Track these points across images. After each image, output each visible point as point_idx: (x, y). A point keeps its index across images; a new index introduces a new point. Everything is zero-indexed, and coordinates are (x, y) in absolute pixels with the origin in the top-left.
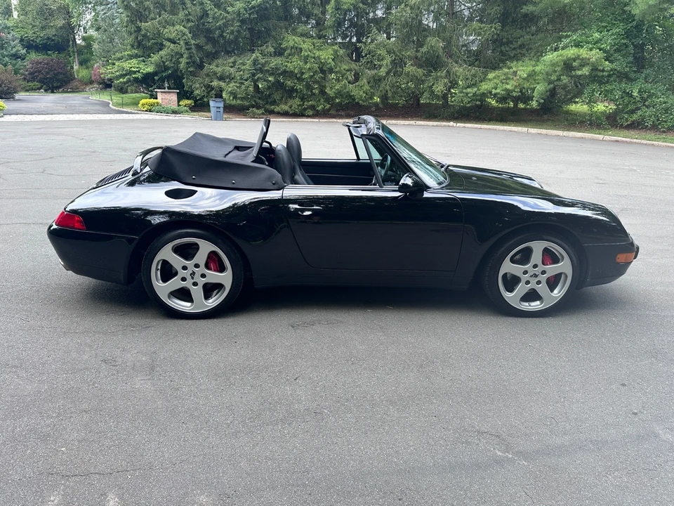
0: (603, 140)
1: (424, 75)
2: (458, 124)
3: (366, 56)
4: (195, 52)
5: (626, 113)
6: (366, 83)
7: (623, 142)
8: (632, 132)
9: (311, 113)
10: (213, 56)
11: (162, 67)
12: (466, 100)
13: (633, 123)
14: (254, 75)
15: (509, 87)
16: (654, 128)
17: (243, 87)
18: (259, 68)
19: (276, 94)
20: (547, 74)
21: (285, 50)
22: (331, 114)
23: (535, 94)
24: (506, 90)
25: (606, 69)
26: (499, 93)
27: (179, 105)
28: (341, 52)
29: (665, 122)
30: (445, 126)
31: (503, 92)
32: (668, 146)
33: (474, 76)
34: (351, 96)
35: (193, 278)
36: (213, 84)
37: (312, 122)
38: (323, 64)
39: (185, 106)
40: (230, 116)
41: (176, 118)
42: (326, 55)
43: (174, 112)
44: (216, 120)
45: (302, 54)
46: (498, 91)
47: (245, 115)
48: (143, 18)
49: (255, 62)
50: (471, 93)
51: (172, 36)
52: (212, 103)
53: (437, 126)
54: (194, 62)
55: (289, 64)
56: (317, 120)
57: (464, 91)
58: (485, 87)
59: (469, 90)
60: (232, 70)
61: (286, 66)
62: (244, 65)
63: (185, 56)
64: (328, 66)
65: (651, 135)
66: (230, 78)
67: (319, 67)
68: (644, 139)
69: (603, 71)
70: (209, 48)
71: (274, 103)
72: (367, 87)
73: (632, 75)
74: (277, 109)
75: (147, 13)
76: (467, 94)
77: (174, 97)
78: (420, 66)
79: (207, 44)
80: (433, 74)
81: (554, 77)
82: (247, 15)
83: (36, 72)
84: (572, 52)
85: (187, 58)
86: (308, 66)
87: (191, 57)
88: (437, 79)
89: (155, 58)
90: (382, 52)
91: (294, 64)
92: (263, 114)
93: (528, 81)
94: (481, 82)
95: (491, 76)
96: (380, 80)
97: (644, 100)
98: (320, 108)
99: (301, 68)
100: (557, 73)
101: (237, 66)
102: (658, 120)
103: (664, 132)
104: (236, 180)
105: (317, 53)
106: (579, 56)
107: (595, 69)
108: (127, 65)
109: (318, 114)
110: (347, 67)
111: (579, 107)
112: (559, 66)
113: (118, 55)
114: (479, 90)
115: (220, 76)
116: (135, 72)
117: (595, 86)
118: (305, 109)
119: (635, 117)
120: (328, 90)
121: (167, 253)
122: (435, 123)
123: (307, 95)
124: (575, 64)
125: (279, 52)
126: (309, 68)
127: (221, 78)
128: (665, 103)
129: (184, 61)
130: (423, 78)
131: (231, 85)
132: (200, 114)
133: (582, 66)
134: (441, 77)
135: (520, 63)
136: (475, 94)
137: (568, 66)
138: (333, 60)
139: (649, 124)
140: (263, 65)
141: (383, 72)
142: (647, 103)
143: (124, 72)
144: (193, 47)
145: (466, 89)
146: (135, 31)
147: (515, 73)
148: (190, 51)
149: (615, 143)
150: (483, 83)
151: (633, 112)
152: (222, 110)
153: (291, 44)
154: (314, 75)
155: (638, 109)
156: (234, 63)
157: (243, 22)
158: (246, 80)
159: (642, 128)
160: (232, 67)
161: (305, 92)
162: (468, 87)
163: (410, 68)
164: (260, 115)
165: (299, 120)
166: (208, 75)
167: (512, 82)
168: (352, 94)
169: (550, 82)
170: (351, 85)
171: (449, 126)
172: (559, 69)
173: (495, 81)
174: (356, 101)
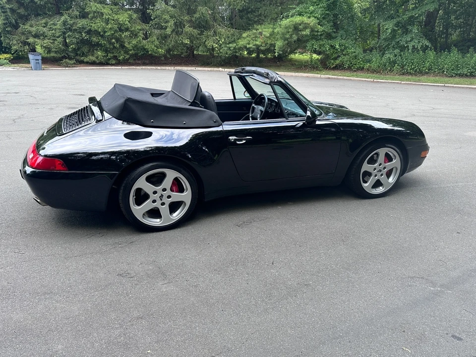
0: (320, 78)
1: (199, 34)
2: (226, 70)
3: (154, 19)
4: (9, 14)
5: (332, 59)
6: (156, 39)
7: (332, 78)
8: (336, 72)
9: (114, 62)
10: (25, 19)
12: (229, 52)
13: (336, 66)
14: (64, 33)
15: (258, 43)
16: (349, 68)
17: (56, 42)
18: (68, 28)
19: (84, 48)
20: (283, 34)
21: (88, 14)
22: (130, 63)
23: (276, 48)
24: (256, 45)
25: (319, 30)
26: (251, 48)
28: (135, 16)
29: (355, 64)
30: (217, 71)
31: (254, 47)
32: (360, 80)
33: (233, 35)
34: (145, 49)
35: (161, 200)
36: (29, 40)
37: (116, 69)
38: (121, 25)
39: (5, 59)
40: (47, 66)
42: (123, 18)
44: (36, 70)
45: (104, 17)
46: (251, 46)
47: (60, 65)
49: (65, 23)
50: (232, 47)
52: (31, 56)
53: (211, 71)
54: (10, 23)
55: (93, 25)
56: (120, 67)
57: (227, 46)
58: (241, 43)
59: (231, 45)
60: (45, 30)
61: (91, 26)
62: (55, 25)
64: (126, 26)
65: (348, 73)
66: (44, 36)
67: (118, 27)
68: (345, 76)
69: (318, 32)
70: (22, 11)
71: (83, 55)
72: (157, 43)
73: (334, 35)
74: (86, 60)
76: (230, 48)
78: (195, 28)
79: (19, 8)
80: (204, 33)
81: (288, 36)
84: (299, 19)
85: (4, 20)
86: (110, 26)
87: (7, 19)
88: (207, 37)
90: (167, 17)
91: (98, 25)
92: (74, 63)
93: (270, 39)
94: (238, 39)
95: (244, 35)
96: (166, 37)
97: (342, 51)
98: (121, 58)
99: (104, 28)
100: (290, 33)
101: (49, 26)
102: (351, 64)
103: (355, 71)
104: (185, 121)
105: (116, 17)
106: (303, 21)
107: (312, 31)
109: (119, 63)
110: (140, 28)
111: (297, 56)
112: (290, 28)
114: (237, 45)
115: (35, 34)
117: (314, 42)
118: (109, 59)
119: (338, 62)
120: (126, 45)
121: (142, 183)
122: (209, 69)
123: (110, 49)
124: (301, 27)
125: (84, 15)
126: (110, 28)
127: (36, 36)
128: (354, 52)
130: (198, 36)
131: (45, 41)
132: (20, 65)
133: (305, 28)
134: (210, 35)
135: (263, 26)
136: (235, 48)
137: (296, 28)
138: (129, 22)
139: (346, 66)
140: (72, 25)
141: (168, 31)
142: (344, 53)
144: (8, 10)
145: (228, 44)
147: (261, 33)
148: (6, 14)
149: (328, 79)
150: (240, 40)
151: (336, 59)
152: (40, 61)
153: (94, 9)
154: (114, 33)
155: (339, 56)
156: (46, 24)
158: (58, 37)
159: (342, 69)
160: (44, 27)
161: (108, 46)
162: (230, 43)
163: (188, 29)
164: (72, 64)
165: (105, 67)
166: (23, 34)
167: (259, 40)
168: (146, 47)
169: (286, 39)
170: (144, 41)
171: (219, 71)
172: (290, 30)
173: (248, 38)
174: (150, 53)
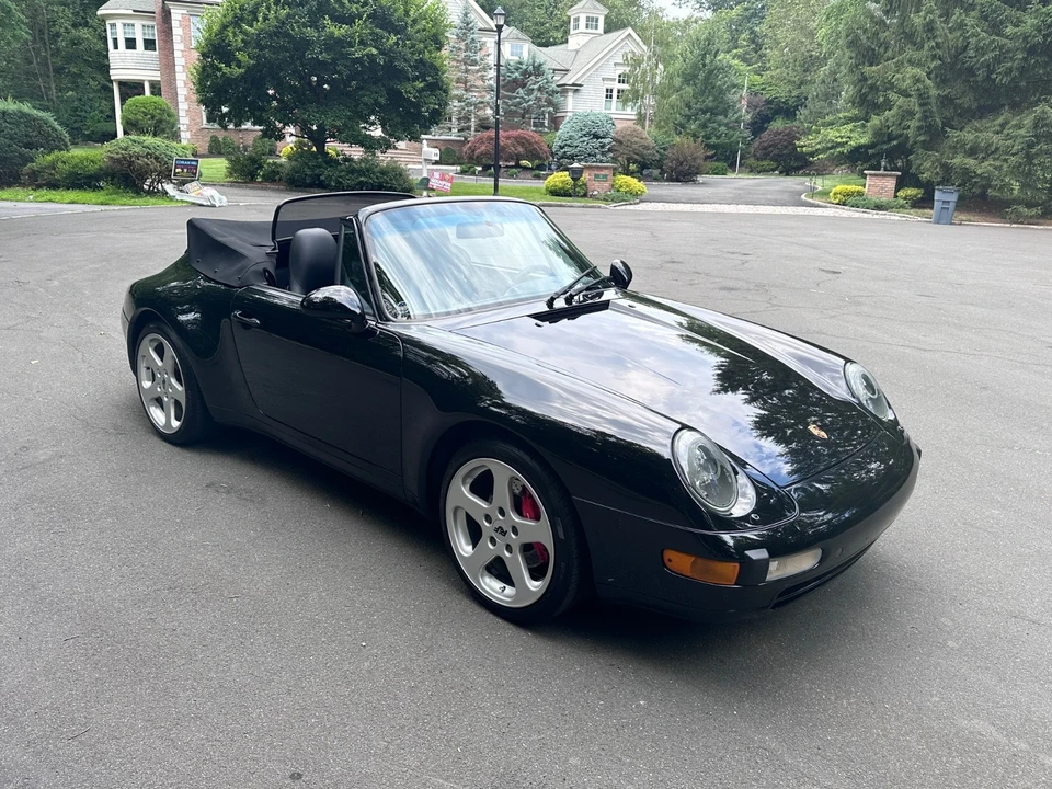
4: (934, 109)
11: (882, 135)
14: (1031, 145)
27: (896, 197)
36: (954, 161)
39: (905, 199)
40: (972, 218)
41: (876, 217)
43: (879, 207)
44: (938, 222)
47: (1003, 218)
48: (873, 59)
49: (1038, 122)
51: (904, 86)
52: (937, 195)
54: (930, 126)
60: (995, 139)
62: (1020, 128)
63: (917, 116)
66: (989, 152)
70: (967, 101)
75: (882, 50)
77: (891, 184)
79: (964, 94)
82: (1040, 39)
83: (771, 146)
85: (920, 120)
87: (925, 118)
89: (875, 121)
92: (1036, 216)
101: (1005, 132)
108: (832, 134)
113: (829, 118)
115: (970, 149)
116: (842, 144)
127: (973, 152)
129: (914, 124)
131: (987, 163)
132: (920, 211)
143: (829, 145)
144: (934, 100)
146: (860, 81)
148: (925, 108)
152: (952, 206)
156: (1003, 126)
157: (1031, 51)
158: (1013, 155)
160: (996, 133)
164: (1031, 217)
166: (952, 147)
